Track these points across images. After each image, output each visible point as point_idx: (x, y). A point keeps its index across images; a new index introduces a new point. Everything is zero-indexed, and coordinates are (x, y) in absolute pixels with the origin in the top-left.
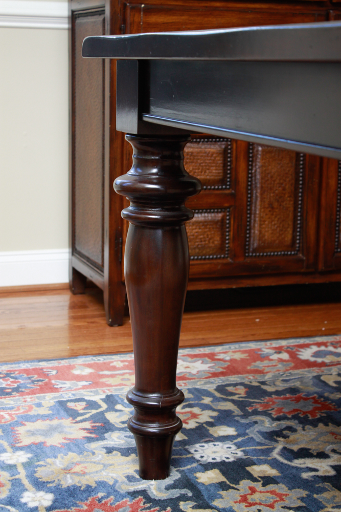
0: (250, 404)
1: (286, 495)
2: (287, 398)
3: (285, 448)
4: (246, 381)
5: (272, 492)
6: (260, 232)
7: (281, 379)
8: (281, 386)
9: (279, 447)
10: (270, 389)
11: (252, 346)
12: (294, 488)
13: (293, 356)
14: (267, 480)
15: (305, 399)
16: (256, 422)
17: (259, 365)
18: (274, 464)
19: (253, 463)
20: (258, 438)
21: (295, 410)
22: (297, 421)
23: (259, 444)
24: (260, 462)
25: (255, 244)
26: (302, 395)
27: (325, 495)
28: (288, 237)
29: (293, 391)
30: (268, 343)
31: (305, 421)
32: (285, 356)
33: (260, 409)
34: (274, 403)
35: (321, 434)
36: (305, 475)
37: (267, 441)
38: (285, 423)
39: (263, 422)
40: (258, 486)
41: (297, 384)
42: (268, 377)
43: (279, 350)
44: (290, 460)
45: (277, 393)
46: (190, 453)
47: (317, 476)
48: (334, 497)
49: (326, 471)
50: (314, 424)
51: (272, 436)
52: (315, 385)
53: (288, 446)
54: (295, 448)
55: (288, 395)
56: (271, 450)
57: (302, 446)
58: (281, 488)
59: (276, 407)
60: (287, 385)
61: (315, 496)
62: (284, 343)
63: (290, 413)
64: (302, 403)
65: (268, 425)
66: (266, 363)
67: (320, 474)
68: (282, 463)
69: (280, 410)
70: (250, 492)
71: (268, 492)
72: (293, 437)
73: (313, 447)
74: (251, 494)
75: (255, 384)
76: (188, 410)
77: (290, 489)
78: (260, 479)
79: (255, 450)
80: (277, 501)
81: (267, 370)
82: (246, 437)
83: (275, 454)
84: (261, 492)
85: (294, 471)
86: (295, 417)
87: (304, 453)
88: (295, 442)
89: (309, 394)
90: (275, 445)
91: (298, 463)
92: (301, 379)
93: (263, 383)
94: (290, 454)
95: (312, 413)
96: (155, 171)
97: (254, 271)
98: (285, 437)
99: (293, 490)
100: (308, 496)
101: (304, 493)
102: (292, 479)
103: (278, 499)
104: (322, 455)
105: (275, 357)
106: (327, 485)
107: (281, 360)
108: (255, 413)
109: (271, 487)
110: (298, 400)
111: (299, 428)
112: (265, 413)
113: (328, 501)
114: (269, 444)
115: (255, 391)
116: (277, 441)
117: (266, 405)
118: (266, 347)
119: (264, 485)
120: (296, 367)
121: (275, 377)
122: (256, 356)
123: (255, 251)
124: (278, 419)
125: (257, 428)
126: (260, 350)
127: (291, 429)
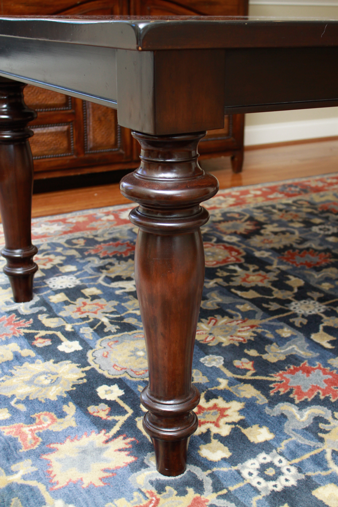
0: (86, 250)
1: (105, 305)
2: (110, 245)
3: (106, 277)
4: (85, 236)
5: (96, 304)
6: (94, 137)
7: (108, 232)
8: (107, 237)
9: (103, 276)
10: (99, 239)
11: (91, 212)
12: (110, 300)
13: (116, 217)
14: (94, 297)
15: (122, 244)
16: (89, 262)
17: (95, 224)
18: (100, 287)
19: (85, 287)
20: (90, 271)
21: (115, 252)
22: (115, 259)
23: (91, 275)
24: (90, 286)
25: (91, 145)
26: (120, 242)
27: (129, 303)
28: (112, 140)
29: (115, 239)
30: (101, 210)
31: (120, 258)
32: (111, 217)
33: (93, 252)
34: (102, 248)
35: (130, 266)
36: (118, 292)
37: (96, 273)
38: (107, 261)
39: (94, 261)
40: (88, 301)
41: (118, 235)
42: (99, 232)
43: (108, 214)
44: (109, 283)
45: (105, 242)
46: (46, 284)
47: (125, 292)
48: (134, 304)
49: (131, 288)
50: (126, 260)
51: (99, 269)
52: (129, 235)
53: (109, 275)
54: (113, 276)
55: (111, 243)
56: (97, 278)
57: (117, 274)
58: (102, 301)
59: (103, 251)
60: (111, 236)
61: (123, 304)
62: (111, 209)
63: (111, 254)
64: (119, 247)
65: (97, 262)
66: (99, 222)
67: (127, 290)
68: (104, 286)
69: (105, 253)
70: (83, 305)
71: (94, 304)
72: (112, 269)
73: (124, 275)
74: (84, 306)
75: (91, 237)
76: (46, 257)
77: (108, 301)
78: (89, 297)
79: (88, 279)
80: (99, 309)
81: (99, 227)
82: (83, 271)
83: (100, 281)
84: (89, 305)
85: (111, 290)
86: (115, 256)
87: (119, 279)
88: (113, 272)
89: (124, 241)
90: (100, 274)
91: (114, 285)
92: (120, 232)
93: (96, 236)
94: (110, 280)
95: (125, 253)
96: (5, 106)
97: (91, 163)
98: (107, 269)
99: (110, 302)
100: (118, 304)
101: (116, 303)
102: (109, 295)
103: (100, 308)
104: (129, 279)
105: (105, 218)
106: (131, 297)
107: (108, 221)
108: (90, 255)
109: (96, 301)
110: (117, 245)
111: (116, 263)
112: (96, 255)
113: (130, 307)
114: (97, 274)
115: (90, 242)
116: (102, 272)
117: (97, 250)
118: (99, 213)
119: (92, 300)
120: (118, 224)
121: (104, 232)
122: (93, 219)
123: (91, 149)
124: (104, 258)
125: (90, 265)
126: (95, 214)
127: (111, 264)
